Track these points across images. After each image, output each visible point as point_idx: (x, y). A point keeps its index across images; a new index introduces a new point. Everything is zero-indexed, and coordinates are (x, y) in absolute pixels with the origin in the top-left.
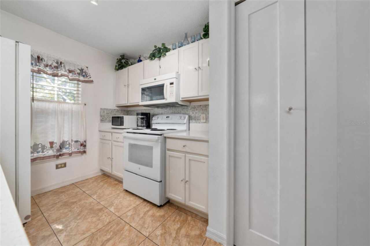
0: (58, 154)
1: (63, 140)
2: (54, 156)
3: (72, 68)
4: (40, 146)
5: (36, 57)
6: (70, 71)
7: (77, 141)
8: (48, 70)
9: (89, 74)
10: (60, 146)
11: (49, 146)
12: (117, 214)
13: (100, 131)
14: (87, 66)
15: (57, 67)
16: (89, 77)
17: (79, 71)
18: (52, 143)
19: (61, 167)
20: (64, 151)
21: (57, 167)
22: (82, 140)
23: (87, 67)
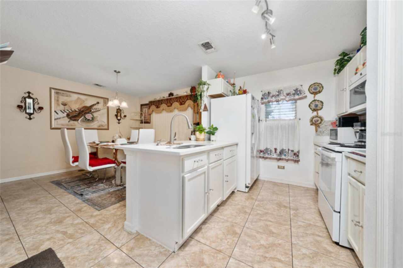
0: (279, 157)
1: (283, 148)
2: (276, 159)
3: (288, 92)
4: (269, 150)
5: (267, 93)
6: (288, 94)
7: (292, 151)
8: (274, 99)
9: (303, 91)
10: (280, 152)
11: (274, 151)
12: (291, 216)
13: (315, 145)
14: (301, 84)
15: (278, 95)
16: (303, 94)
17: (294, 92)
18: (276, 149)
19: (281, 168)
20: (283, 157)
21: (279, 167)
22: (296, 151)
23: (302, 86)
